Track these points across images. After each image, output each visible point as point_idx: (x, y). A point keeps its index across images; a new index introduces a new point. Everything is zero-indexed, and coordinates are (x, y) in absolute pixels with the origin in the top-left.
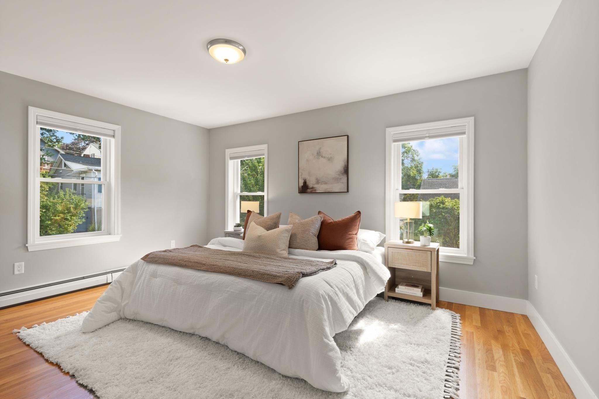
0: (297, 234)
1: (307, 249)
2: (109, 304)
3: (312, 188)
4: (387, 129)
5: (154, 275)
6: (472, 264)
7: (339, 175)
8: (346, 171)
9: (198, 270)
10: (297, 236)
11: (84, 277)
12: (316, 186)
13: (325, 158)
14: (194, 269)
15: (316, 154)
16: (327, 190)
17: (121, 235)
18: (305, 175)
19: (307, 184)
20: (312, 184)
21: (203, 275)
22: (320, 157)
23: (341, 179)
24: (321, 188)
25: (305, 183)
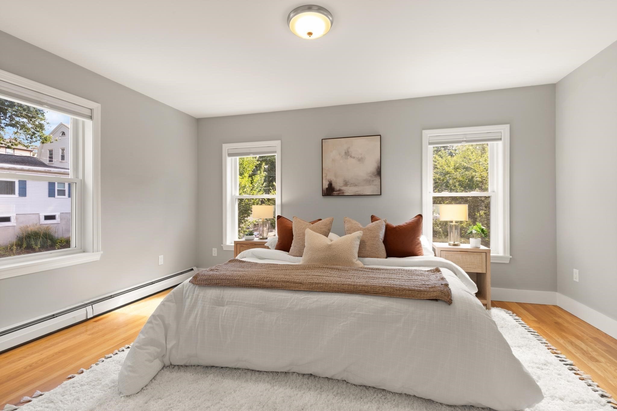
0: (366, 241)
1: (378, 257)
2: (152, 349)
3: (340, 190)
4: (424, 131)
5: (220, 302)
6: (508, 262)
7: (371, 176)
8: (379, 172)
9: (295, 290)
10: (366, 243)
11: (53, 315)
12: (344, 188)
13: (354, 158)
14: (290, 290)
15: (343, 153)
16: (357, 193)
17: (102, 252)
18: (330, 176)
19: (333, 186)
20: (339, 186)
21: (308, 297)
22: (349, 157)
23: (373, 181)
24: (349, 190)
25: (330, 184)
